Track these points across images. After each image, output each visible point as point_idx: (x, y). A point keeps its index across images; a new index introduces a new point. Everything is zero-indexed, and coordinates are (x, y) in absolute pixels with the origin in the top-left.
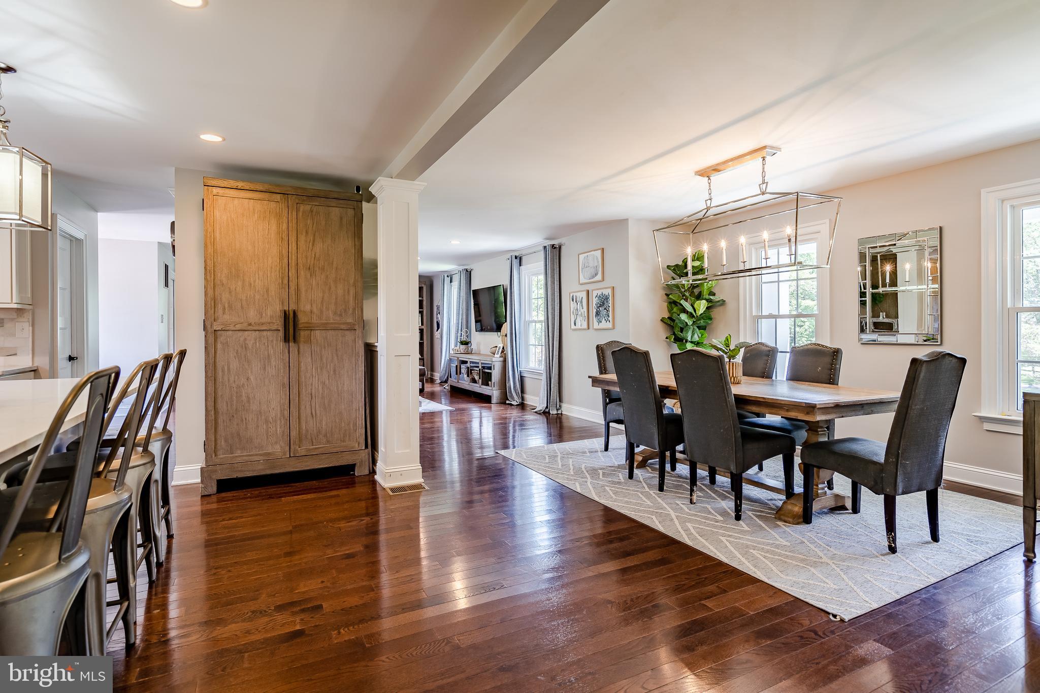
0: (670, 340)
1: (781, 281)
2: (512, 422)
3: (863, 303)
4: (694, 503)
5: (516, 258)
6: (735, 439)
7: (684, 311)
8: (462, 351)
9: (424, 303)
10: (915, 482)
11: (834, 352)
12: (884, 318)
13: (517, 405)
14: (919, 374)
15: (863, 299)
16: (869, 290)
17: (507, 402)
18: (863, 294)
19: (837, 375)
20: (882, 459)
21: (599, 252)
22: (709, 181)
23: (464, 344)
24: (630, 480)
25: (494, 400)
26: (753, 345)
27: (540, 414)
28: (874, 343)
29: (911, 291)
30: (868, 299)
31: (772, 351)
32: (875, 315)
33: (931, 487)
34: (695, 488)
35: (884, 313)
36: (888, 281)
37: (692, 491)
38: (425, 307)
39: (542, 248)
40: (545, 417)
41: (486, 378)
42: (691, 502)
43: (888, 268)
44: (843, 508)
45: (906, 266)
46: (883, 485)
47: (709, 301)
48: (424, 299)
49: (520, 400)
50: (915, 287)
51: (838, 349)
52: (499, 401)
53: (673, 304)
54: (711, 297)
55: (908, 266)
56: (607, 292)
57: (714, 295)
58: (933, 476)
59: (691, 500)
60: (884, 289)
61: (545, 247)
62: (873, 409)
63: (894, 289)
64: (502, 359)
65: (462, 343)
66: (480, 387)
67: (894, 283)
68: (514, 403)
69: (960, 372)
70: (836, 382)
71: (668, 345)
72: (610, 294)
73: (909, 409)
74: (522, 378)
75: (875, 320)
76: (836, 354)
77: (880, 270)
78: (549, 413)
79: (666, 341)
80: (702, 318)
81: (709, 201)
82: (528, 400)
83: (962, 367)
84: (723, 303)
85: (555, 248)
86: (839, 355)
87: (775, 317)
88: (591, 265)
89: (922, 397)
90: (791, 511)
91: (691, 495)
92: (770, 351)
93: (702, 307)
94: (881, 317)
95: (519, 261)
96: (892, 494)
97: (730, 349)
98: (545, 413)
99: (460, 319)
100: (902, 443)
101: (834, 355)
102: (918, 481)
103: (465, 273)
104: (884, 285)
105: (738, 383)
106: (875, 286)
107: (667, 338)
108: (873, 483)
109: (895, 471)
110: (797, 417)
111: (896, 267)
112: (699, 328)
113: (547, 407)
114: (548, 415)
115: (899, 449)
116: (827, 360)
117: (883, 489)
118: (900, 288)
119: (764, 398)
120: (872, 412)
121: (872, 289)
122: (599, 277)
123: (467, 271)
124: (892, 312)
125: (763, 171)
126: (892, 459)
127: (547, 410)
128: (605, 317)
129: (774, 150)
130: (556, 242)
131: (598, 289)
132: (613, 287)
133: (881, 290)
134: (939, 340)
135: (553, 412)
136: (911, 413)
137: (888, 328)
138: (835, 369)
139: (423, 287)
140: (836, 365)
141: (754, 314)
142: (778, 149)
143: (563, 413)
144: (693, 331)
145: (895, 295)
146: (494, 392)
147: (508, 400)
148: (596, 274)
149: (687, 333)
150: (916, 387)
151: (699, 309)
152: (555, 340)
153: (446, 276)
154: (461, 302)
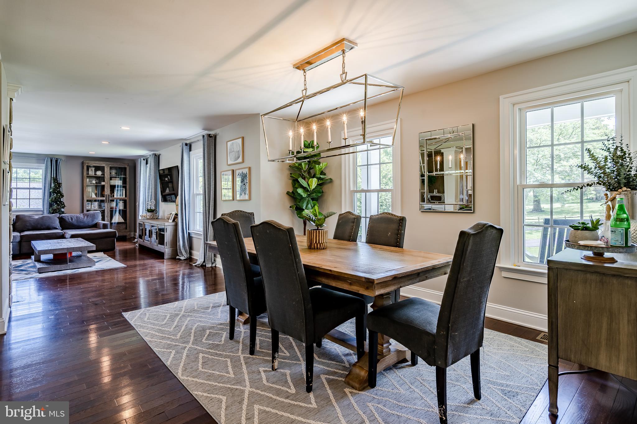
0: (293, 209)
1: (370, 165)
2: (181, 275)
3: (423, 181)
4: (276, 370)
5: (186, 144)
6: (305, 313)
7: (302, 187)
8: (148, 217)
9: (128, 180)
10: (463, 350)
11: (400, 220)
12: (436, 193)
13: (184, 260)
14: (467, 247)
15: (422, 178)
16: (426, 173)
17: (177, 257)
18: (422, 175)
19: (402, 239)
20: (433, 328)
21: (240, 140)
22: (305, 73)
23: (150, 212)
24: (230, 341)
25: (166, 256)
26: (344, 213)
27: (198, 267)
28: (430, 211)
29: (451, 174)
30: (426, 178)
31: (357, 218)
32: (431, 191)
33: (474, 350)
34: (276, 355)
35: (437, 190)
36: (438, 167)
37: (274, 358)
38: (128, 183)
39: (201, 138)
40: (202, 269)
41: (161, 240)
42: (273, 369)
43: (439, 158)
44: (405, 360)
45: (449, 158)
46: (435, 357)
47: (319, 179)
48: (127, 176)
49: (188, 256)
50: (454, 172)
51: (403, 217)
52: (170, 257)
53: (295, 182)
54: (322, 176)
55: (450, 158)
56: (246, 171)
57: (325, 174)
58: (476, 340)
59: (273, 366)
60: (436, 173)
61: (204, 136)
62: (427, 275)
63: (442, 173)
64: (174, 223)
65: (150, 211)
66: (157, 246)
67: (442, 169)
68: (182, 258)
69: (498, 242)
70: (401, 245)
71: (293, 213)
72: (247, 173)
73: (458, 282)
74: (190, 238)
75: (432, 194)
76: (402, 221)
77: (434, 160)
78: (205, 266)
79: (291, 209)
80: (315, 192)
81: (305, 91)
82: (194, 255)
83: (500, 238)
84: (331, 181)
85: (211, 137)
86: (404, 222)
87: (366, 191)
88: (235, 150)
89: (469, 269)
90: (358, 376)
91: (273, 362)
92: (355, 219)
93: (314, 183)
94: (435, 193)
95: (189, 147)
96: (443, 367)
97: (318, 218)
98: (203, 266)
99: (150, 192)
100: (451, 317)
101: (400, 222)
102: (465, 348)
103: (154, 157)
104: (436, 171)
105: (324, 249)
106: (430, 171)
107: (290, 207)
108: (426, 354)
109: (446, 344)
110: (358, 291)
111: (443, 158)
112: (313, 199)
113: (204, 261)
114: (205, 268)
115: (449, 322)
116: (395, 226)
117: (435, 361)
118: (446, 172)
119: (330, 270)
120: (427, 278)
121: (428, 173)
122: (240, 160)
123: (156, 155)
124: (442, 190)
125: (344, 62)
126: (443, 332)
127: (204, 264)
128: (244, 191)
129: (352, 44)
130: (212, 133)
131: (239, 169)
132: (250, 167)
133: (434, 173)
134: (472, 209)
135: (209, 265)
136: (460, 286)
137: (439, 199)
138: (401, 234)
139: (126, 168)
140: (401, 231)
141: (352, 189)
142: (355, 44)
143: (217, 266)
144: (307, 202)
145: (442, 177)
146: (167, 250)
147: (178, 255)
148: (239, 157)
149: (303, 203)
150: (464, 260)
151: (311, 184)
152: (210, 209)
153: (142, 159)
154: (151, 179)
